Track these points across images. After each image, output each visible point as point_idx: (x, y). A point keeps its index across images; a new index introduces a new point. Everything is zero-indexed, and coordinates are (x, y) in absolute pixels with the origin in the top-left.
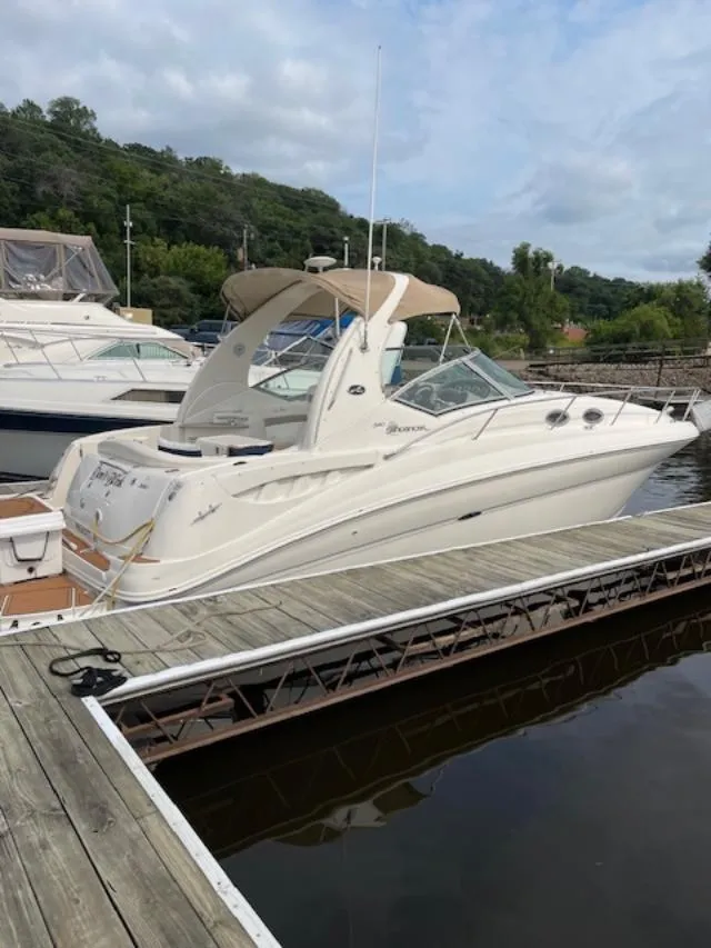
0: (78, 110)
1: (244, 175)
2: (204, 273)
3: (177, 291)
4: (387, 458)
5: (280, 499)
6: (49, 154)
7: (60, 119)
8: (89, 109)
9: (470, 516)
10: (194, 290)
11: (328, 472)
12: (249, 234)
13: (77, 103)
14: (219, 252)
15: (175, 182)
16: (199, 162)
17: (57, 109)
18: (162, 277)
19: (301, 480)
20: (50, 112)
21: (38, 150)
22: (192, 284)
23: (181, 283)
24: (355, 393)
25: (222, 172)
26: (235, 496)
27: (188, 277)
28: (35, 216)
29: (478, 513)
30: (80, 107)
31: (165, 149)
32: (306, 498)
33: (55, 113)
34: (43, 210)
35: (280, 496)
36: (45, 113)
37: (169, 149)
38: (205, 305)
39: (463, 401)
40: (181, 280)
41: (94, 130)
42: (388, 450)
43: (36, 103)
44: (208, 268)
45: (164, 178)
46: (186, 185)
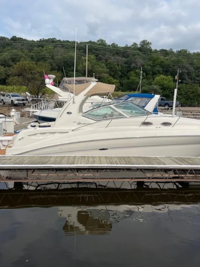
0: (147, 43)
1: (194, 53)
2: (164, 84)
3: (156, 89)
4: (73, 131)
5: (41, 138)
6: (137, 56)
7: (142, 46)
8: (150, 42)
9: (104, 149)
10: (161, 89)
11: (55, 133)
12: (179, 71)
13: (147, 41)
14: (171, 77)
15: (170, 58)
16: (180, 52)
17: (141, 44)
18: (153, 86)
19: (46, 134)
20: (140, 45)
21: (134, 55)
22: (161, 87)
23: (157, 87)
24: (69, 114)
25: (187, 53)
26: (29, 136)
27: (160, 85)
28: (130, 72)
29: (107, 149)
30: (147, 42)
31: (170, 49)
32: (47, 138)
33: (141, 45)
34: (133, 70)
35: (41, 137)
36: (138, 45)
37: (171, 49)
38: (164, 93)
39: (112, 117)
40: (157, 86)
41: (150, 47)
42: (73, 128)
43: (136, 43)
44: (165, 82)
45: (167, 58)
46: (173, 58)
